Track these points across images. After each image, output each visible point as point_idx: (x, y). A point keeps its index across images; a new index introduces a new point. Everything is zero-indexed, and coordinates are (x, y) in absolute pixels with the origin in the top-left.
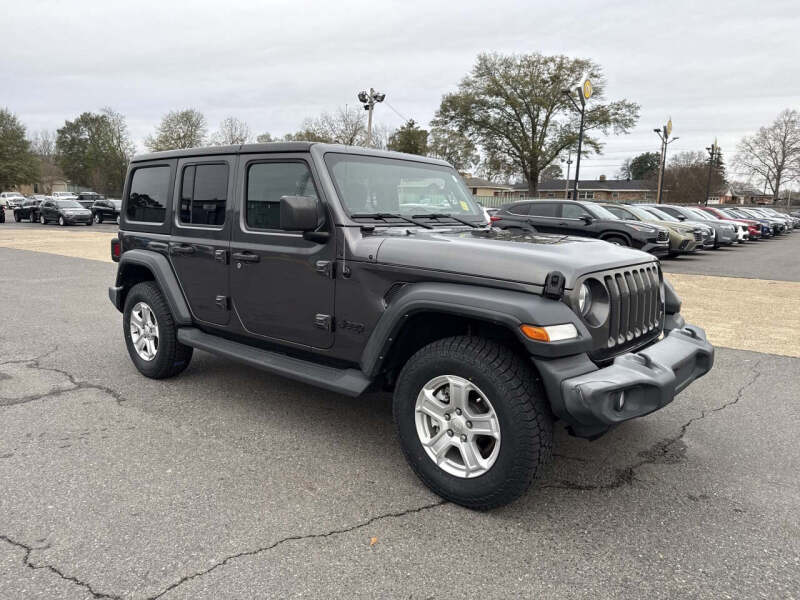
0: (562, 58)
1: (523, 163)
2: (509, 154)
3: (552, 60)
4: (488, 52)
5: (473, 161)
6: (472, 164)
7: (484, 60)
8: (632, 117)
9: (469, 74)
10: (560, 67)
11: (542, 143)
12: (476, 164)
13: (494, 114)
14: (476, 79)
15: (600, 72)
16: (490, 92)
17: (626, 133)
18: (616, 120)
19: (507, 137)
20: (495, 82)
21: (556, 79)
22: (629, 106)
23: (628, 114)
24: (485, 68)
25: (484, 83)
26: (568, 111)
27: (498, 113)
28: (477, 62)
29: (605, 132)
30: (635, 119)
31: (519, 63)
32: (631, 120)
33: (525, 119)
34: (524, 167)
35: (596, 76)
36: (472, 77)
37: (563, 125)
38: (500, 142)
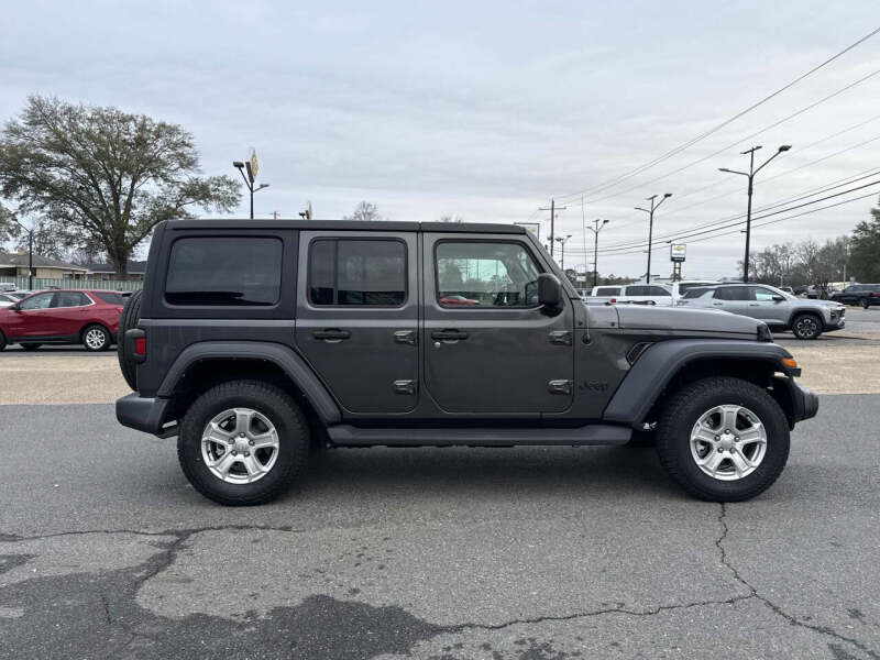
0: (145, 119)
1: (105, 238)
2: (85, 227)
3: (132, 118)
4: (45, 95)
5: (11, 232)
6: (9, 235)
7: (38, 105)
8: (234, 195)
9: (16, 118)
10: (142, 128)
11: (128, 216)
12: (15, 236)
13: (58, 175)
14: (29, 127)
15: (191, 141)
16: (51, 146)
17: (229, 212)
18: (218, 198)
19: (80, 204)
20: (59, 134)
21: (140, 142)
22: (230, 183)
23: (230, 191)
24: (40, 114)
25: (42, 133)
26: (161, 181)
27: (66, 174)
28: (29, 106)
29: (206, 209)
30: (238, 198)
31: (90, 115)
32: (234, 199)
33: (103, 185)
34: (107, 243)
35: (187, 145)
36: (21, 123)
37: (155, 197)
38: (71, 211)
